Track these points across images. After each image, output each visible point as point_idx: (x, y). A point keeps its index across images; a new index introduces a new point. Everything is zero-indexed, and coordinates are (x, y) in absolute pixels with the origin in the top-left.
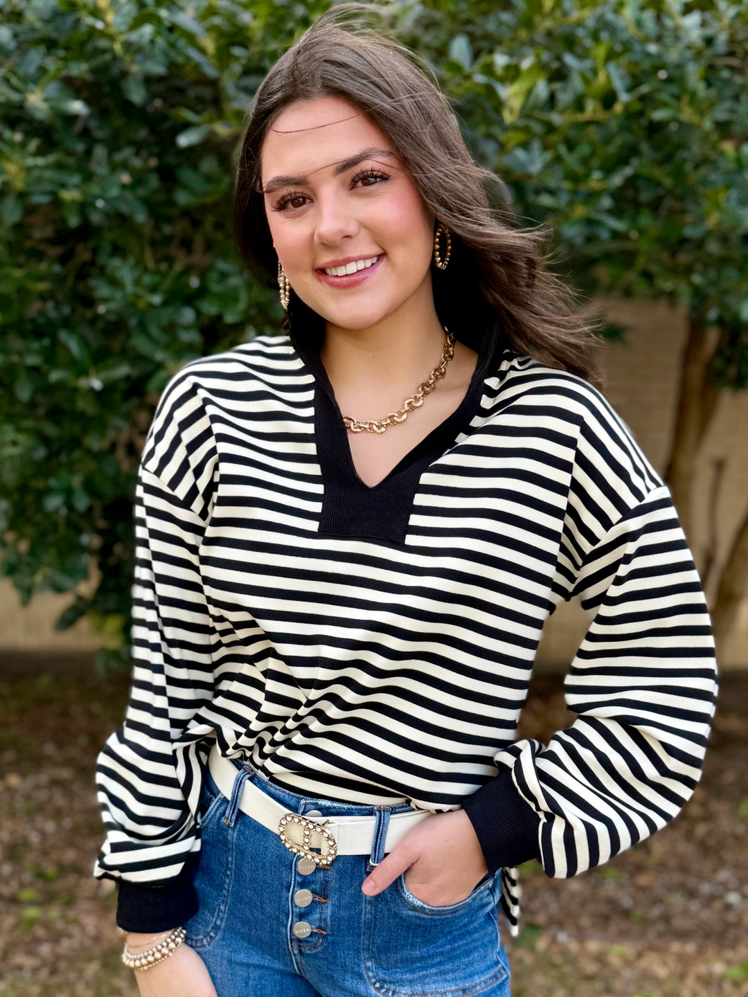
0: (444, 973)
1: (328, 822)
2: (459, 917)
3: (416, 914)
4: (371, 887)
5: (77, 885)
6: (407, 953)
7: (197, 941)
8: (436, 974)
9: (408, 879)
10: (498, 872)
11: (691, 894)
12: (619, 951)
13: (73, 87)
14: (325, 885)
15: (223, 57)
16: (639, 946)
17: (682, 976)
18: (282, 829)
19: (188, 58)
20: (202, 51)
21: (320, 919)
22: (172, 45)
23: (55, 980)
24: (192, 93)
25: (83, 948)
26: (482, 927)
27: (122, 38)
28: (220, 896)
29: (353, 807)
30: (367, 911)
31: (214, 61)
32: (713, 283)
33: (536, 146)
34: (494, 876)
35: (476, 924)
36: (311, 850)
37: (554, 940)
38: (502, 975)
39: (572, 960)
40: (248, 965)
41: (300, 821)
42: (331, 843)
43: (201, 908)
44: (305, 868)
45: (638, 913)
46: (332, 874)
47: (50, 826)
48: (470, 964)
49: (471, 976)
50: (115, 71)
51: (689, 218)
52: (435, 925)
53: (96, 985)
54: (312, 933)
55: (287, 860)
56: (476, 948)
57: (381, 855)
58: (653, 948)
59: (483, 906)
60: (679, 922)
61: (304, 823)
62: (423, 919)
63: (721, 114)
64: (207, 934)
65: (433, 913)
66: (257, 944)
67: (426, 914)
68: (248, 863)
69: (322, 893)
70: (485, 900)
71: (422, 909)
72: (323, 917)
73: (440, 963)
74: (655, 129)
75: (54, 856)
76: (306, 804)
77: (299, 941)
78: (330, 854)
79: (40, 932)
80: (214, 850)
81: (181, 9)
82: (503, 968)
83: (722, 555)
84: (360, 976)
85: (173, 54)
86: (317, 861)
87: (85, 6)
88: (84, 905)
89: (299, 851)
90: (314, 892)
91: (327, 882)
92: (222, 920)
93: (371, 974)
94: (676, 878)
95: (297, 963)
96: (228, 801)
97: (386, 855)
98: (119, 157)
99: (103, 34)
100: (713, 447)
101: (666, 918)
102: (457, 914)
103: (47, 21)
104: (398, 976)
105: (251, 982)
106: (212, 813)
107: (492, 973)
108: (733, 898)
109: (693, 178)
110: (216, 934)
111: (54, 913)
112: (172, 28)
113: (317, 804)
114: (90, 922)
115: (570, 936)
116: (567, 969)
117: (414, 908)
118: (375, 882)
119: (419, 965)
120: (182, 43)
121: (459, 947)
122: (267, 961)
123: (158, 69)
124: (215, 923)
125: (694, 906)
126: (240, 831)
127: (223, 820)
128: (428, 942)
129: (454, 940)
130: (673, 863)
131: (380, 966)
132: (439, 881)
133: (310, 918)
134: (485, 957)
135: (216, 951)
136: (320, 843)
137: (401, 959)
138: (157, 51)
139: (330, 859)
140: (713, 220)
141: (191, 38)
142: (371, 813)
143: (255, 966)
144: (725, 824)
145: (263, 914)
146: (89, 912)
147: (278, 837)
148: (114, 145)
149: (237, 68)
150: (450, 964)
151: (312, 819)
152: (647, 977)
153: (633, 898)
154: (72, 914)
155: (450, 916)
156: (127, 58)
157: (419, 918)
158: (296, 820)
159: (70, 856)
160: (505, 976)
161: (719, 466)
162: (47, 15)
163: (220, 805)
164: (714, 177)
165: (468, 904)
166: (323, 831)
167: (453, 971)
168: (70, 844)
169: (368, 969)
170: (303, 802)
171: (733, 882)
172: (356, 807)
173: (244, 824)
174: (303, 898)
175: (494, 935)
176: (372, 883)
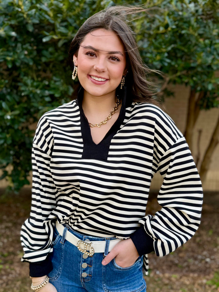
0: (127, 287)
1: (91, 243)
2: (131, 271)
3: (118, 270)
4: (105, 262)
5: (14, 258)
6: (116, 281)
7: (53, 278)
8: (124, 288)
9: (116, 260)
10: (142, 256)
11: (196, 259)
12: (175, 277)
13: (12, 27)
14: (91, 262)
15: (55, 17)
16: (181, 274)
17: (194, 284)
18: (78, 245)
19: (45, 18)
20: (49, 15)
21: (90, 272)
22: (41, 14)
23: (8, 287)
24: (46, 27)
25: (16, 277)
26: (138, 273)
27: (26, 13)
28: (60, 265)
29: (99, 238)
30: (103, 270)
31: (53, 19)
32: (200, 80)
33: (146, 40)
34: (141, 258)
35: (136, 272)
36: (87, 251)
37: (155, 273)
38: (144, 287)
39: (161, 279)
40: (68, 285)
41: (83, 243)
42: (93, 249)
43: (54, 268)
44: (85, 257)
45: (180, 265)
46: (93, 259)
47: (5, 241)
48: (135, 284)
49: (135, 288)
50: (24, 22)
51: (192, 61)
52: (124, 273)
53: (20, 288)
54: (87, 276)
55: (80, 254)
56: (136, 279)
57: (108, 253)
58: (185, 275)
59: (138, 267)
60: (192, 267)
61: (84, 243)
62: (120, 271)
63: (201, 32)
64: (56, 276)
65: (123, 269)
66: (71, 279)
67: (121, 270)
68: (68, 255)
69: (90, 264)
70: (139, 265)
71: (120, 269)
72: (91, 271)
73: (125, 284)
74: (181, 36)
75: (7, 249)
76: (85, 238)
77: (84, 278)
78: (92, 253)
79: (3, 272)
80: (58, 251)
81: (43, 4)
82: (144, 285)
83: (201, 158)
84: (102, 288)
85: (41, 17)
86: (89, 254)
87: (16, 4)
88: (16, 264)
89: (83, 252)
90: (88, 264)
91: (91, 261)
92: (60, 272)
93: (105, 288)
94: (191, 254)
95: (83, 285)
96: (62, 237)
97: (109, 252)
98: (24, 46)
99: (20, 12)
100: (198, 126)
101: (188, 266)
102: (130, 269)
103: (5, 9)
104: (113, 288)
105: (69, 290)
106: (57, 240)
107: (141, 287)
108: (208, 260)
109: (193, 49)
110: (59, 276)
111: (7, 267)
112: (41, 10)
113: (88, 237)
114: (18, 269)
115: (160, 272)
116: (160, 282)
117: (118, 268)
118: (106, 261)
119: (119, 285)
120: (44, 14)
121: (131, 279)
122: (74, 284)
123: (37, 21)
124: (58, 273)
125: (196, 262)
126: (65, 245)
127: (60, 242)
128: (122, 278)
129: (129, 277)
130: (190, 249)
131: (107, 285)
132: (125, 260)
133: (87, 271)
134: (139, 282)
135: (59, 281)
136: (89, 249)
137: (114, 283)
138: (36, 16)
139: (92, 254)
140: (199, 61)
141: (46, 12)
142: (104, 240)
143: (70, 286)
144: (205, 238)
145: (73, 270)
146: (18, 266)
147: (77, 247)
148: (23, 43)
149: (59, 20)
150: (129, 284)
151: (87, 242)
152: (183, 284)
153: (179, 260)
154: (12, 267)
155: (128, 270)
156: (28, 19)
157: (119, 271)
158: (82, 242)
159: (11, 249)
160: (145, 287)
161: (200, 132)
162: (5, 7)
163: (59, 238)
164: (199, 49)
165: (134, 266)
166: (90, 246)
167: (129, 286)
168: (11, 246)
169: (104, 286)
170: (84, 237)
171: (208, 255)
172: (100, 238)
173: (67, 243)
174: (85, 265)
175: (141, 275)
176: (105, 261)
